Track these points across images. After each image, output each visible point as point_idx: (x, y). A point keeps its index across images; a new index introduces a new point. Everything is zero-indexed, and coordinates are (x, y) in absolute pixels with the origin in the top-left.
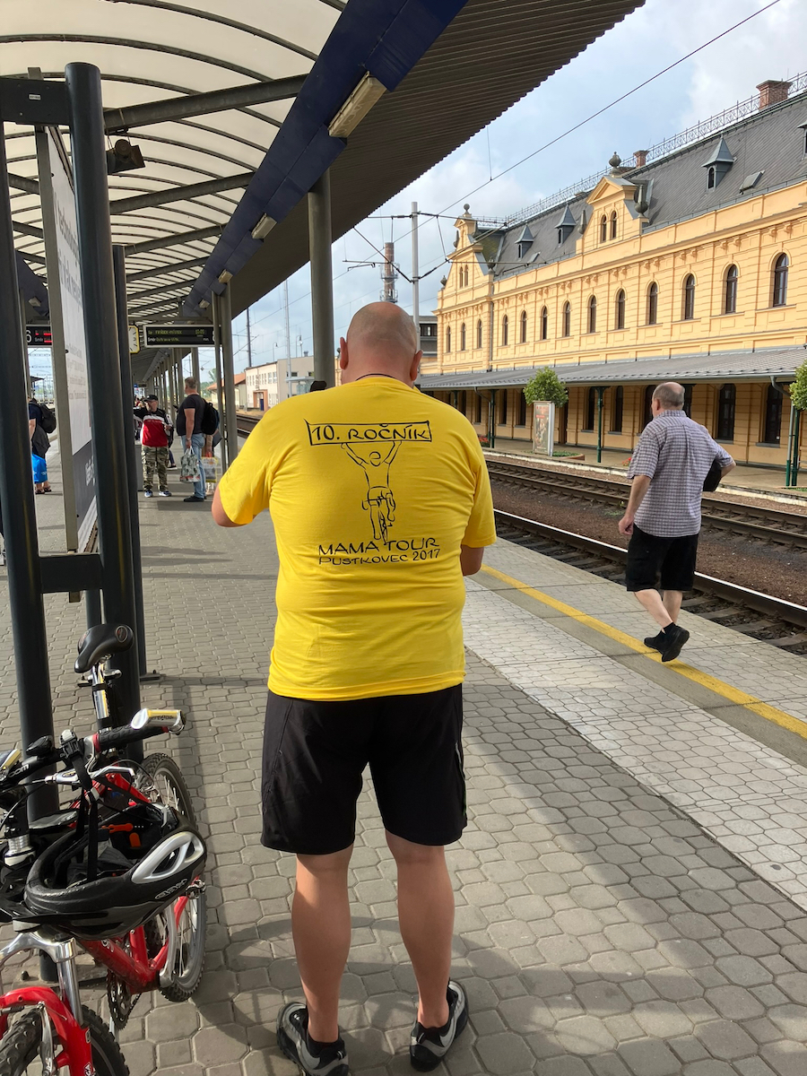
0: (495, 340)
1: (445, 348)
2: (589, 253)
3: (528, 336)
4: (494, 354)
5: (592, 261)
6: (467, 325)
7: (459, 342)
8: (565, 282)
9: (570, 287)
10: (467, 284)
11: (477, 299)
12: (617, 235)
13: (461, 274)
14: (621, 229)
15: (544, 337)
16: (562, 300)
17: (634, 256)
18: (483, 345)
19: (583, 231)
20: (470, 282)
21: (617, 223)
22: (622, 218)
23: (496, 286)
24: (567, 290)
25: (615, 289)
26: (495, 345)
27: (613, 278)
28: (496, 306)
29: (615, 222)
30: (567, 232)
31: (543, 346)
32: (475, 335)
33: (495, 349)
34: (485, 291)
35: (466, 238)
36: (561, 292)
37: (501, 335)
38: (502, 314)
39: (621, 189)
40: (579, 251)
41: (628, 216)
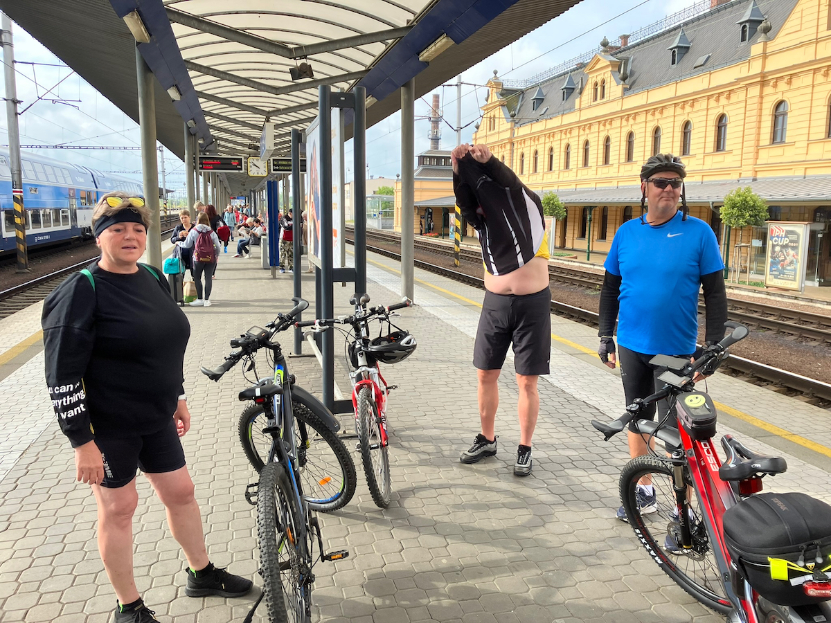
2: (585, 108)
5: (586, 115)
8: (567, 130)
9: (570, 133)
10: (494, 129)
11: (502, 140)
12: (605, 96)
13: (490, 122)
14: (608, 92)
15: (551, 169)
16: (564, 143)
17: (617, 112)
19: (581, 93)
20: (497, 127)
21: (606, 87)
22: (609, 84)
23: (516, 131)
24: (568, 135)
25: (603, 135)
28: (516, 145)
30: (569, 92)
31: (549, 175)
34: (508, 135)
35: (494, 95)
36: (564, 136)
38: (520, 151)
39: (609, 63)
40: (577, 106)
41: (614, 83)
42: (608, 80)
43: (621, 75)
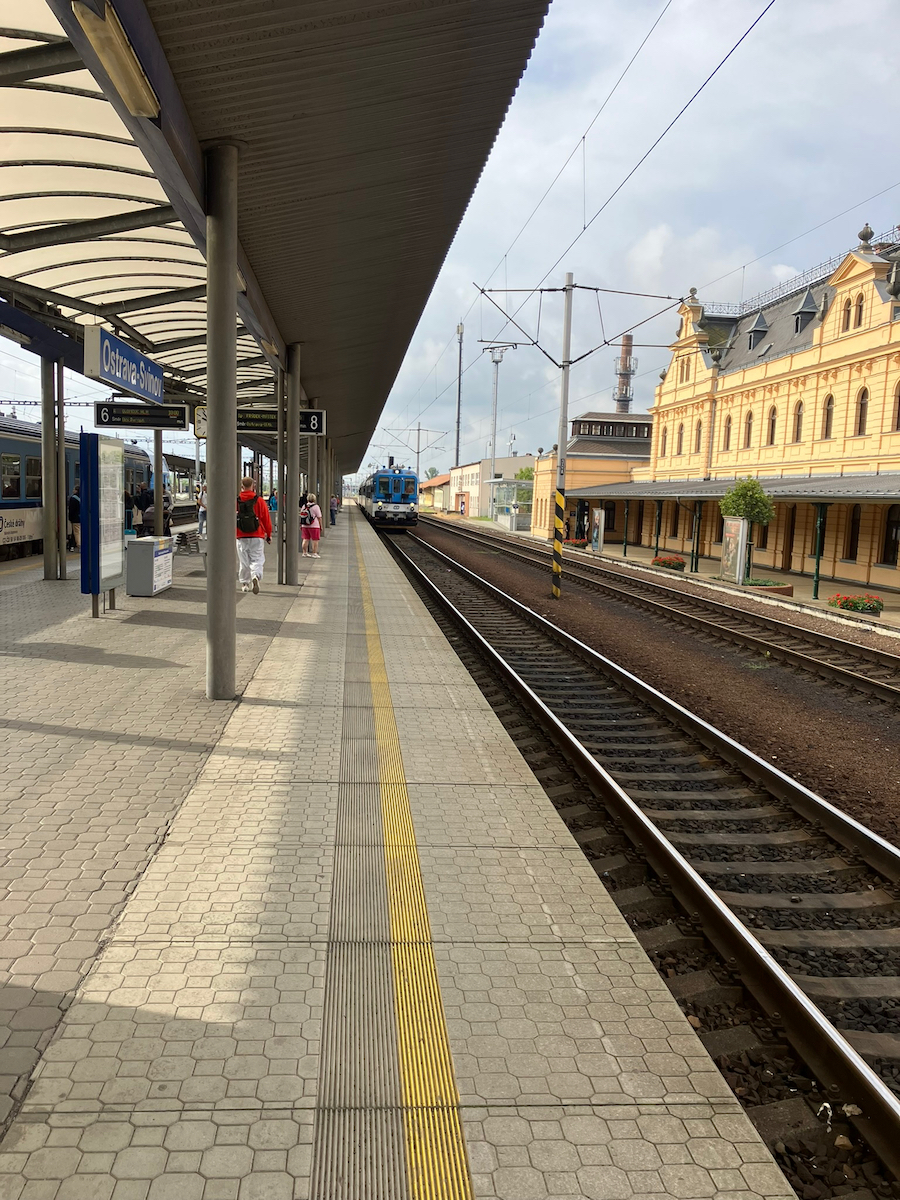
0: (715, 444)
1: (660, 452)
2: (830, 344)
3: (753, 440)
4: (714, 460)
5: (831, 353)
6: (685, 425)
7: (675, 445)
8: (798, 378)
9: (804, 384)
10: (687, 379)
11: (698, 396)
12: (863, 322)
13: (682, 367)
14: (868, 315)
15: (772, 443)
16: (794, 399)
17: (881, 348)
18: (701, 450)
19: (822, 318)
20: (691, 376)
21: (864, 308)
22: (869, 302)
23: (720, 381)
24: (801, 387)
25: (856, 387)
26: (715, 449)
27: (855, 374)
28: (719, 404)
29: (861, 307)
30: (806, 319)
31: (769, 452)
32: (694, 437)
33: (714, 455)
34: (707, 388)
35: (690, 325)
36: (793, 389)
37: (722, 439)
38: (725, 413)
39: (870, 267)
40: (816, 341)
41: (878, 300)
42: (868, 296)
43: (890, 287)
